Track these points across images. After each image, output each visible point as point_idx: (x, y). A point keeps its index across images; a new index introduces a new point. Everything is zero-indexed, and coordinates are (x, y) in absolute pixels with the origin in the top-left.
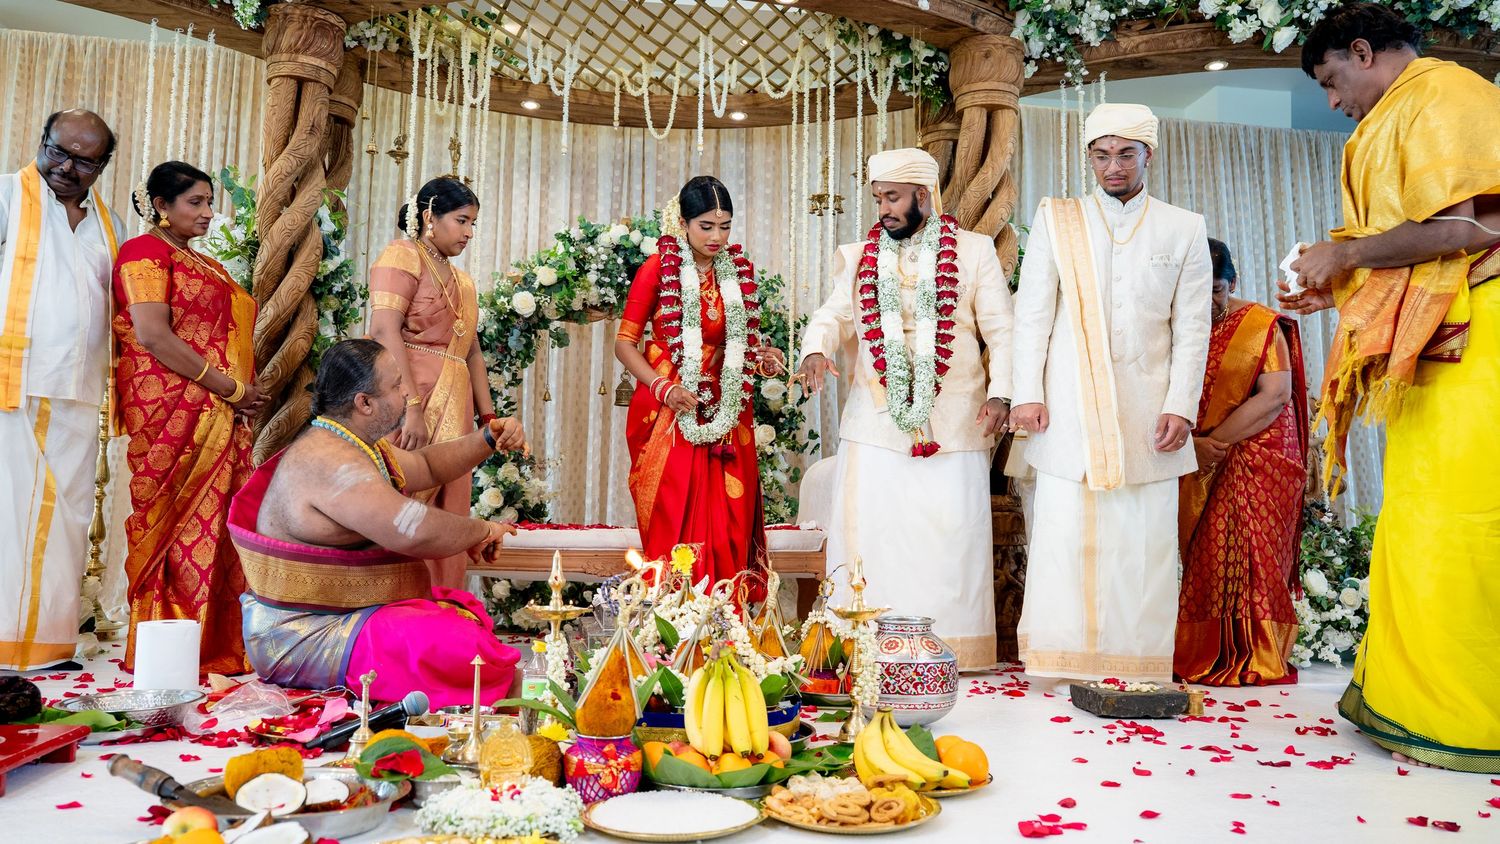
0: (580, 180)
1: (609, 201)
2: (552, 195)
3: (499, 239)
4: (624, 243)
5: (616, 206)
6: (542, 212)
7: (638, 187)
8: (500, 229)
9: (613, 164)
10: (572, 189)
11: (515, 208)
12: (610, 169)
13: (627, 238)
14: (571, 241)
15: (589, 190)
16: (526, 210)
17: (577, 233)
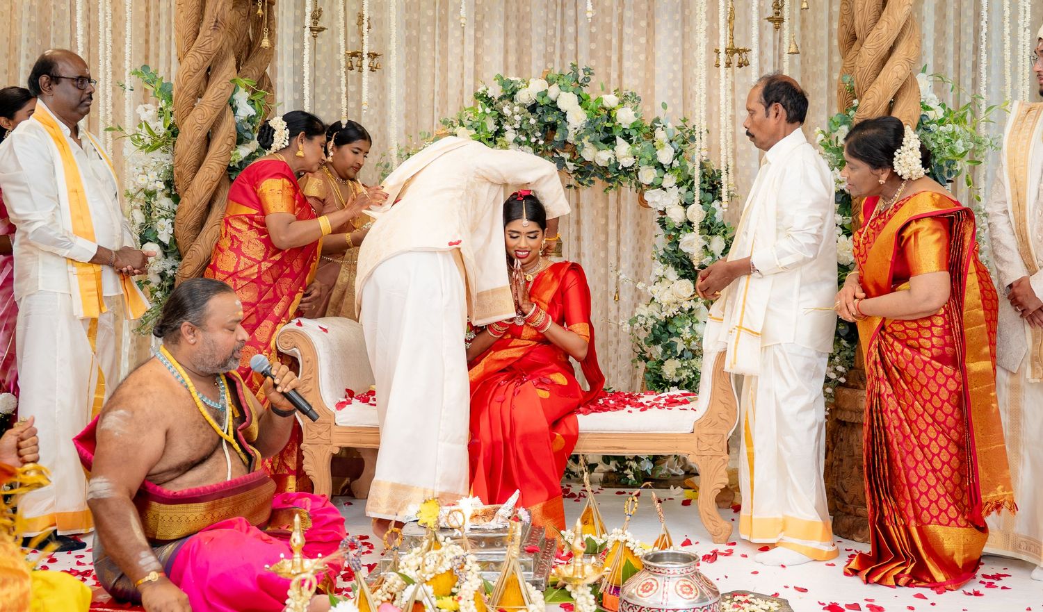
0: (514, 25)
1: (541, 46)
2: (487, 42)
3: (437, 89)
4: (540, 100)
5: (550, 49)
6: (477, 59)
7: (570, 30)
8: (437, 82)
9: (546, 7)
10: (507, 35)
11: (450, 59)
12: (542, 13)
13: (544, 94)
14: (489, 101)
15: (522, 35)
16: (462, 59)
17: (495, 91)
